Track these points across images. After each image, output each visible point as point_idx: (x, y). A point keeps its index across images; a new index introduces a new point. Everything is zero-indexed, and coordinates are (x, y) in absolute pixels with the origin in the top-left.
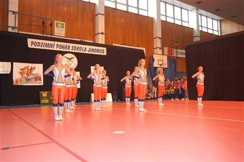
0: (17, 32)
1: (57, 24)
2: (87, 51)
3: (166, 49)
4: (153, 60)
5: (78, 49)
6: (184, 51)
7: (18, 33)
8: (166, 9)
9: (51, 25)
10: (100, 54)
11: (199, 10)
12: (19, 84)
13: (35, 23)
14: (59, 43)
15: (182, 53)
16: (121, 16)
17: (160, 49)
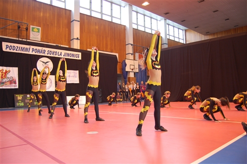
1: (33, 28)
2: (62, 55)
3: (137, 55)
4: (126, 65)
5: (53, 53)
8: (137, 18)
9: (27, 29)
10: (75, 58)
11: (167, 20)
13: (10, 27)
14: (35, 47)
16: (96, 23)
17: (132, 54)
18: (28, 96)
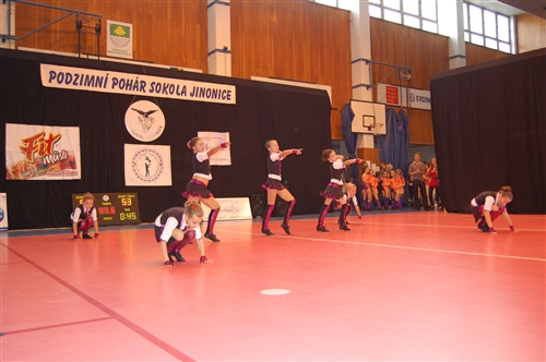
0: (13, 47)
1: (113, 27)
2: (188, 94)
3: (382, 88)
4: (352, 116)
5: (165, 89)
6: (427, 94)
7: (16, 51)
9: (98, 30)
10: (221, 101)
12: (21, 177)
13: (58, 26)
14: (120, 75)
15: (421, 99)
16: (271, 7)
17: (368, 87)
18: (106, 198)
